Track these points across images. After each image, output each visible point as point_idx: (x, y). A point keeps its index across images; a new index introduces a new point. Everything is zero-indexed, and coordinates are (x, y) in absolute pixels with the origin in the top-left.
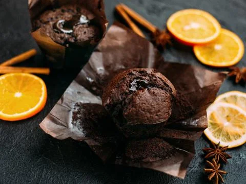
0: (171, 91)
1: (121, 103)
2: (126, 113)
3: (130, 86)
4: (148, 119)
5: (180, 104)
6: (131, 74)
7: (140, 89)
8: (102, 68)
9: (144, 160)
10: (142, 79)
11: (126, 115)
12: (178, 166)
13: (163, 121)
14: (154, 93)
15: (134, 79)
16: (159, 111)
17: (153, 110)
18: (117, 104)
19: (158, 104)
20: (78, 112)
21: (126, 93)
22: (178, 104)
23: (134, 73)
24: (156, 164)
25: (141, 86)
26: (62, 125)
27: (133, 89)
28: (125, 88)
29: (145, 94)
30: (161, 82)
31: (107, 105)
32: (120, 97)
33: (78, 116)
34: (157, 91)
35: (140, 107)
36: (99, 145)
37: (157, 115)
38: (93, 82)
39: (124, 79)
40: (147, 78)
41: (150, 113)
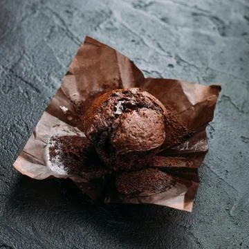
0: (162, 111)
1: (107, 129)
2: (114, 141)
3: (115, 109)
4: (140, 145)
5: (172, 126)
6: (114, 95)
7: (128, 112)
8: (77, 94)
9: (141, 195)
10: (127, 100)
11: (115, 143)
12: (182, 197)
13: (157, 145)
14: (144, 114)
15: (119, 100)
16: (152, 135)
17: (146, 134)
18: (103, 131)
19: (150, 127)
20: (56, 147)
21: (112, 118)
22: (169, 126)
23: (118, 94)
24: (156, 198)
25: (128, 108)
26: (39, 163)
27: (119, 112)
28: (110, 112)
29: (134, 116)
30: (150, 102)
31: (91, 134)
32: (105, 123)
33: (56, 151)
34: (147, 111)
35: (131, 132)
36: (86, 181)
37: (150, 140)
38: (68, 111)
39: (107, 101)
40: (133, 98)
41: (143, 138)
